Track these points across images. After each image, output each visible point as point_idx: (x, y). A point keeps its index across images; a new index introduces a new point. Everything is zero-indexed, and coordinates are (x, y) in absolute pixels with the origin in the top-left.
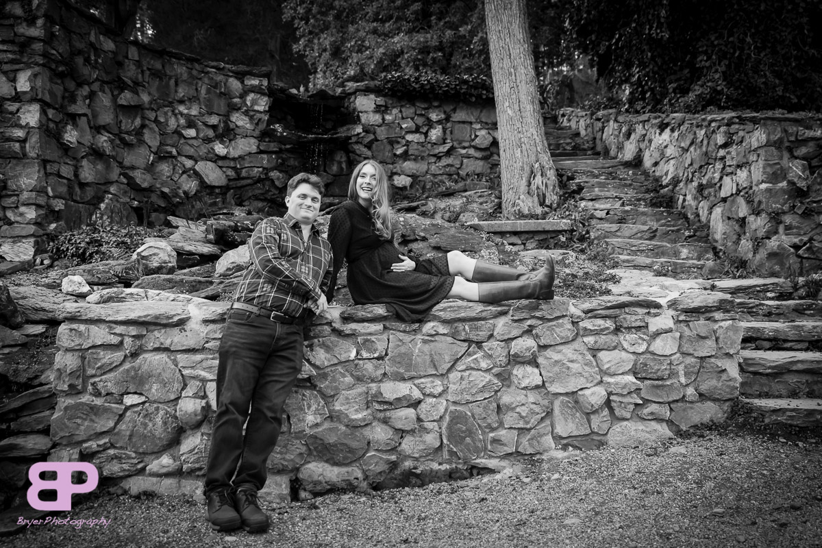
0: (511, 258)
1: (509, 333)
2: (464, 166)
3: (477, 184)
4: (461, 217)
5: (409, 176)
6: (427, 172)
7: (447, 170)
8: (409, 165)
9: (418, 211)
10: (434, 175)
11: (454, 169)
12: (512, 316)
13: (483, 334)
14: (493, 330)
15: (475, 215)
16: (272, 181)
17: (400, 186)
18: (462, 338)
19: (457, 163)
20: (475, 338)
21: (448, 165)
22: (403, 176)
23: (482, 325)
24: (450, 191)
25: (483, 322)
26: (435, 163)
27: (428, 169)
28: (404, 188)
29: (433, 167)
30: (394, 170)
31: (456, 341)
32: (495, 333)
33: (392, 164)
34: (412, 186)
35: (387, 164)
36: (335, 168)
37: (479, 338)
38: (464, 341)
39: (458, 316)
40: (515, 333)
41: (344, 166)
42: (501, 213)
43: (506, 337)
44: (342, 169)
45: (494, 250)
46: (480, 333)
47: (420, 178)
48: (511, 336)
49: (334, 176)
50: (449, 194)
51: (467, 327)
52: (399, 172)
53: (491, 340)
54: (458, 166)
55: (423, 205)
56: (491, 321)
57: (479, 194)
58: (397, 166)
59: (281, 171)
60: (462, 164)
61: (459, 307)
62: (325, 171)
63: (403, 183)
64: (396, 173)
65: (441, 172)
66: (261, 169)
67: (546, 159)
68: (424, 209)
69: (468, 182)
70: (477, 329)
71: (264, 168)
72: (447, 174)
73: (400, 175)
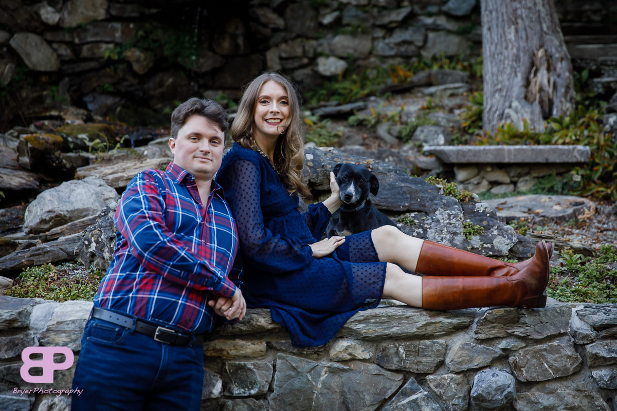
0: (485, 223)
1: (471, 360)
2: (429, 44)
3: (447, 75)
4: (418, 132)
5: (342, 58)
6: (370, 53)
7: (403, 49)
8: (341, 41)
9: (352, 119)
10: (384, 58)
11: (412, 48)
12: (476, 333)
13: (428, 361)
14: (445, 355)
15: (440, 130)
16: (129, 64)
17: (328, 73)
18: (394, 367)
19: (418, 39)
20: (415, 367)
21: (405, 42)
22: (332, 60)
23: (427, 347)
24: (406, 85)
25: (428, 342)
26: (384, 38)
27: (373, 48)
28: (332, 78)
29: (380, 46)
30: (319, 50)
31: (383, 371)
32: (448, 360)
33: (316, 39)
34: (346, 74)
35: (308, 38)
36: (226, 45)
37: (421, 367)
38: (397, 371)
39: (387, 332)
40: (479, 361)
41: (240, 41)
42: (481, 128)
43: (465, 367)
44: (237, 46)
45: (456, 210)
46: (424, 360)
47: (360, 62)
48: (474, 365)
49: (225, 57)
50: (403, 90)
51: (401, 350)
52: (327, 51)
53: (441, 371)
54: (420, 44)
55: (360, 109)
56: (441, 341)
57: (449, 92)
58: (324, 42)
59: (145, 50)
60: (426, 40)
61: (389, 317)
62: (211, 49)
63: (333, 69)
64: (321, 55)
65: (393, 53)
66: (111, 46)
67: (556, 44)
68: (360, 116)
69: (435, 68)
70: (418, 352)
71: (117, 44)
72: (402, 56)
73: (327, 56)
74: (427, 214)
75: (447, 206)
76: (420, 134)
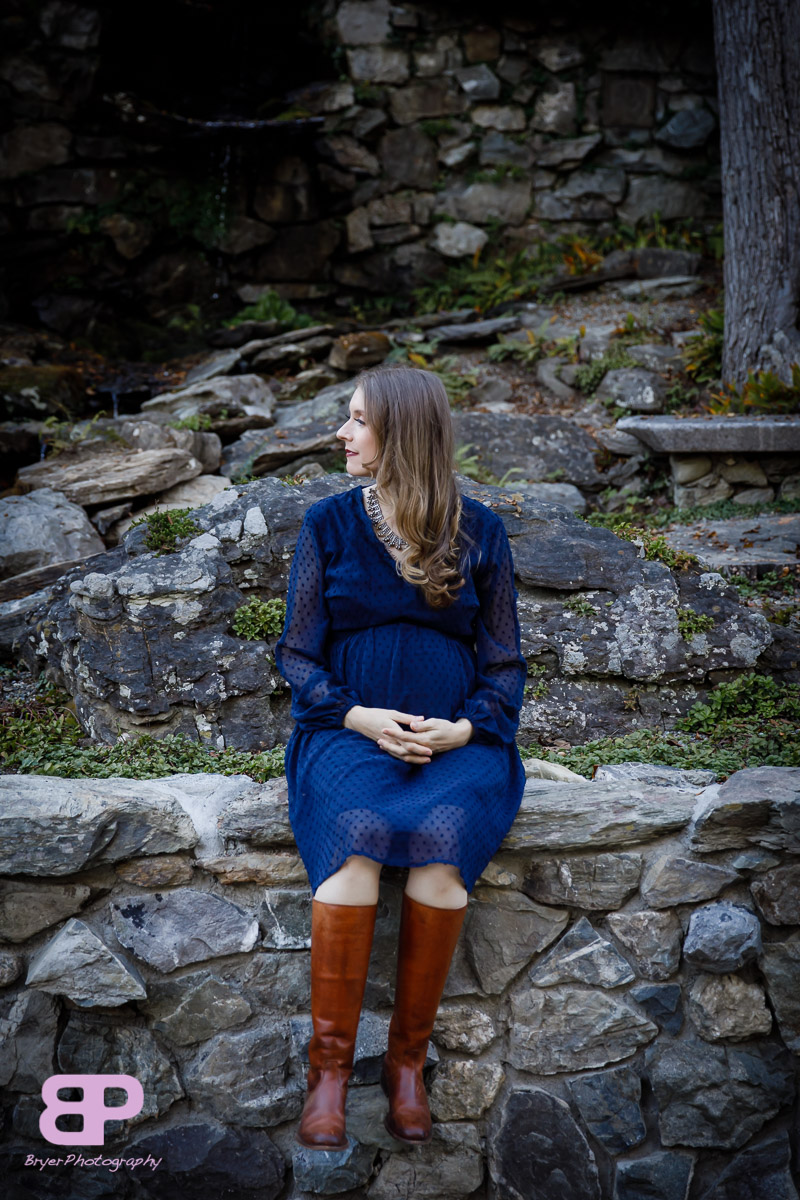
1: (685, 889)
2: (632, 199)
3: (664, 257)
5: (478, 225)
6: (529, 215)
7: (586, 208)
8: (478, 196)
10: (552, 224)
11: (603, 205)
12: (695, 842)
13: (610, 889)
14: (640, 879)
16: (110, 242)
17: (454, 253)
18: (551, 900)
19: (613, 190)
20: (588, 900)
21: (588, 196)
22: (461, 227)
23: (609, 865)
25: (611, 857)
26: (552, 188)
27: (534, 206)
28: (462, 261)
29: (546, 201)
30: (440, 210)
31: (534, 907)
32: (645, 888)
33: (434, 191)
34: (487, 252)
35: (419, 190)
36: (277, 204)
37: (598, 900)
38: (559, 907)
40: (698, 890)
41: (302, 197)
43: (674, 900)
44: (296, 206)
46: (603, 887)
47: (511, 232)
48: (690, 896)
49: (275, 225)
51: (565, 872)
52: (453, 214)
53: (634, 904)
54: (615, 199)
56: (634, 854)
58: (448, 196)
59: (135, 216)
60: (626, 191)
62: (252, 214)
63: (462, 246)
64: (442, 219)
65: (568, 214)
66: (78, 210)
69: (642, 244)
70: (593, 875)
71: (89, 207)
72: (584, 221)
73: (454, 222)
74: (615, 595)
75: (650, 579)
76: (613, 385)
